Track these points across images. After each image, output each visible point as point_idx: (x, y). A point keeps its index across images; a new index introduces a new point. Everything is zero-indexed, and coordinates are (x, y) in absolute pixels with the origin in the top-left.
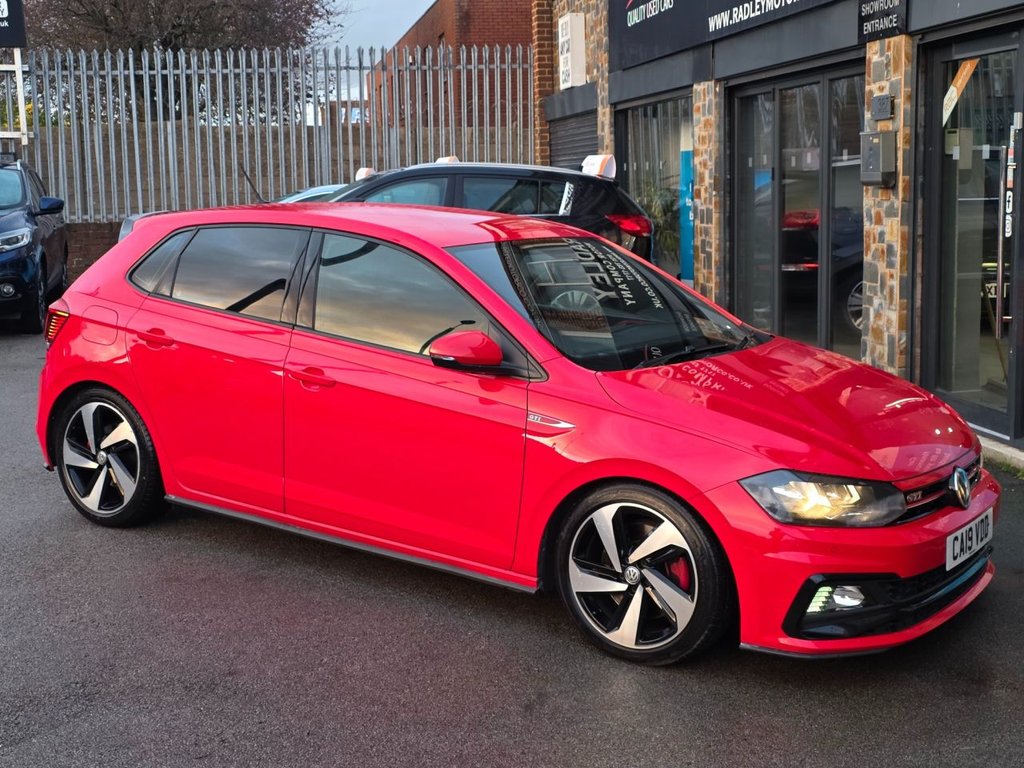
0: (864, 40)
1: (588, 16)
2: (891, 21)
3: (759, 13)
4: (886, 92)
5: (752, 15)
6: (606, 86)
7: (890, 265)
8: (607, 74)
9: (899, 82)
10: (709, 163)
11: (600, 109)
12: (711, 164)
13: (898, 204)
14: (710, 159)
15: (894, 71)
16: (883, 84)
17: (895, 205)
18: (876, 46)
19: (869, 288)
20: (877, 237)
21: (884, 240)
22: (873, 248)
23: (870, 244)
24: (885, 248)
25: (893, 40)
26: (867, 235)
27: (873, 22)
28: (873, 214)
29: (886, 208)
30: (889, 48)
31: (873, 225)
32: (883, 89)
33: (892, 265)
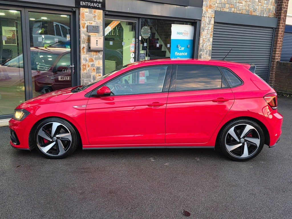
0: (78, 6)
2: (98, 5)
4: (94, 24)
7: (98, 72)
9: (101, 23)
15: (98, 20)
16: (92, 22)
17: (100, 57)
18: (87, 10)
19: (86, 80)
20: (90, 65)
21: (94, 66)
22: (88, 69)
23: (86, 68)
24: (95, 68)
25: (97, 11)
26: (84, 65)
27: (87, 3)
28: (88, 60)
29: (95, 57)
30: (95, 12)
31: (88, 62)
32: (92, 23)
33: (100, 72)
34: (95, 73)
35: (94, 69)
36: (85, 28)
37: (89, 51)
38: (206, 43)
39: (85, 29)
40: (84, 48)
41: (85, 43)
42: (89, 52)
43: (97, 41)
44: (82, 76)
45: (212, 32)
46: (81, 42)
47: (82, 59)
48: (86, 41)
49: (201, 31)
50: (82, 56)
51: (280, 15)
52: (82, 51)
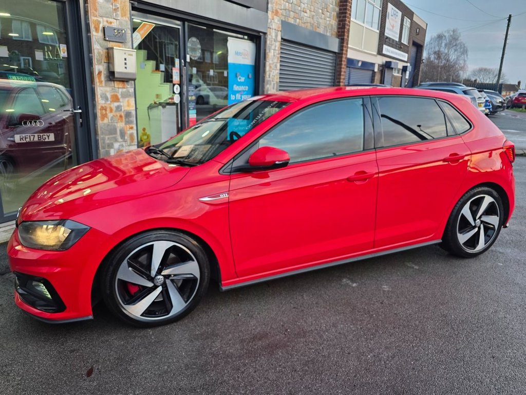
4: (115, 25)
13: (132, 90)
16: (111, 20)
17: (130, 91)
19: (108, 138)
20: (114, 109)
21: (121, 110)
22: (110, 115)
23: (106, 114)
24: (123, 114)
26: (103, 108)
28: (109, 96)
29: (121, 93)
31: (109, 102)
32: (111, 23)
33: (131, 122)
34: (123, 123)
35: (121, 116)
36: (100, 32)
37: (111, 80)
38: (273, 71)
39: (100, 34)
40: (100, 73)
41: (101, 62)
42: (110, 82)
43: (125, 59)
44: (101, 130)
45: (279, 54)
46: (95, 61)
47: (99, 96)
48: (104, 59)
49: (267, 51)
50: (98, 90)
51: (344, 35)
52: (96, 80)
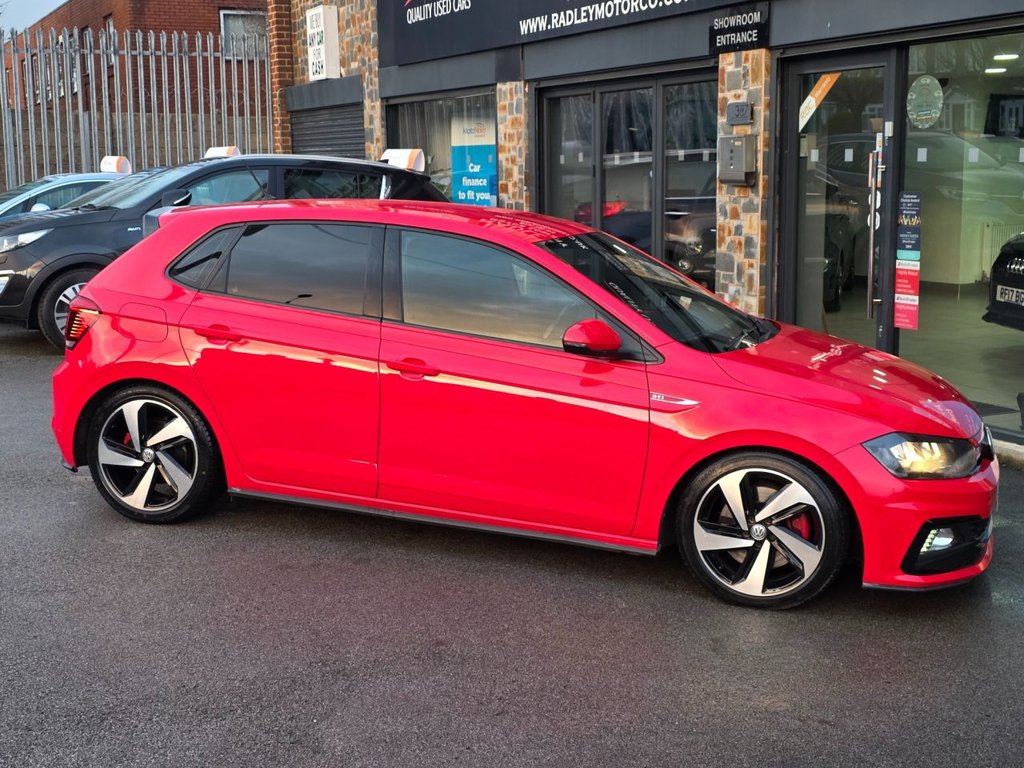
0: (716, 51)
1: (341, 9)
2: (750, 36)
3: (586, 20)
4: (743, 99)
5: (577, 22)
6: (376, 80)
7: (749, 255)
8: (377, 69)
9: (758, 91)
10: (518, 159)
11: (367, 102)
12: (521, 161)
13: (758, 200)
14: (520, 157)
15: (753, 81)
16: (739, 92)
17: (755, 202)
18: (731, 57)
19: (723, 276)
20: (733, 231)
21: (742, 233)
22: (728, 240)
23: (725, 237)
24: (743, 240)
25: (751, 53)
26: (721, 228)
27: (728, 36)
28: (729, 211)
29: (743, 205)
30: (746, 60)
31: (729, 220)
32: (739, 96)
33: (753, 256)
34: (742, 255)
35: (740, 243)
36: (726, 113)
42: (732, 189)
43: (732, 152)
47: (718, 210)
52: (717, 186)
